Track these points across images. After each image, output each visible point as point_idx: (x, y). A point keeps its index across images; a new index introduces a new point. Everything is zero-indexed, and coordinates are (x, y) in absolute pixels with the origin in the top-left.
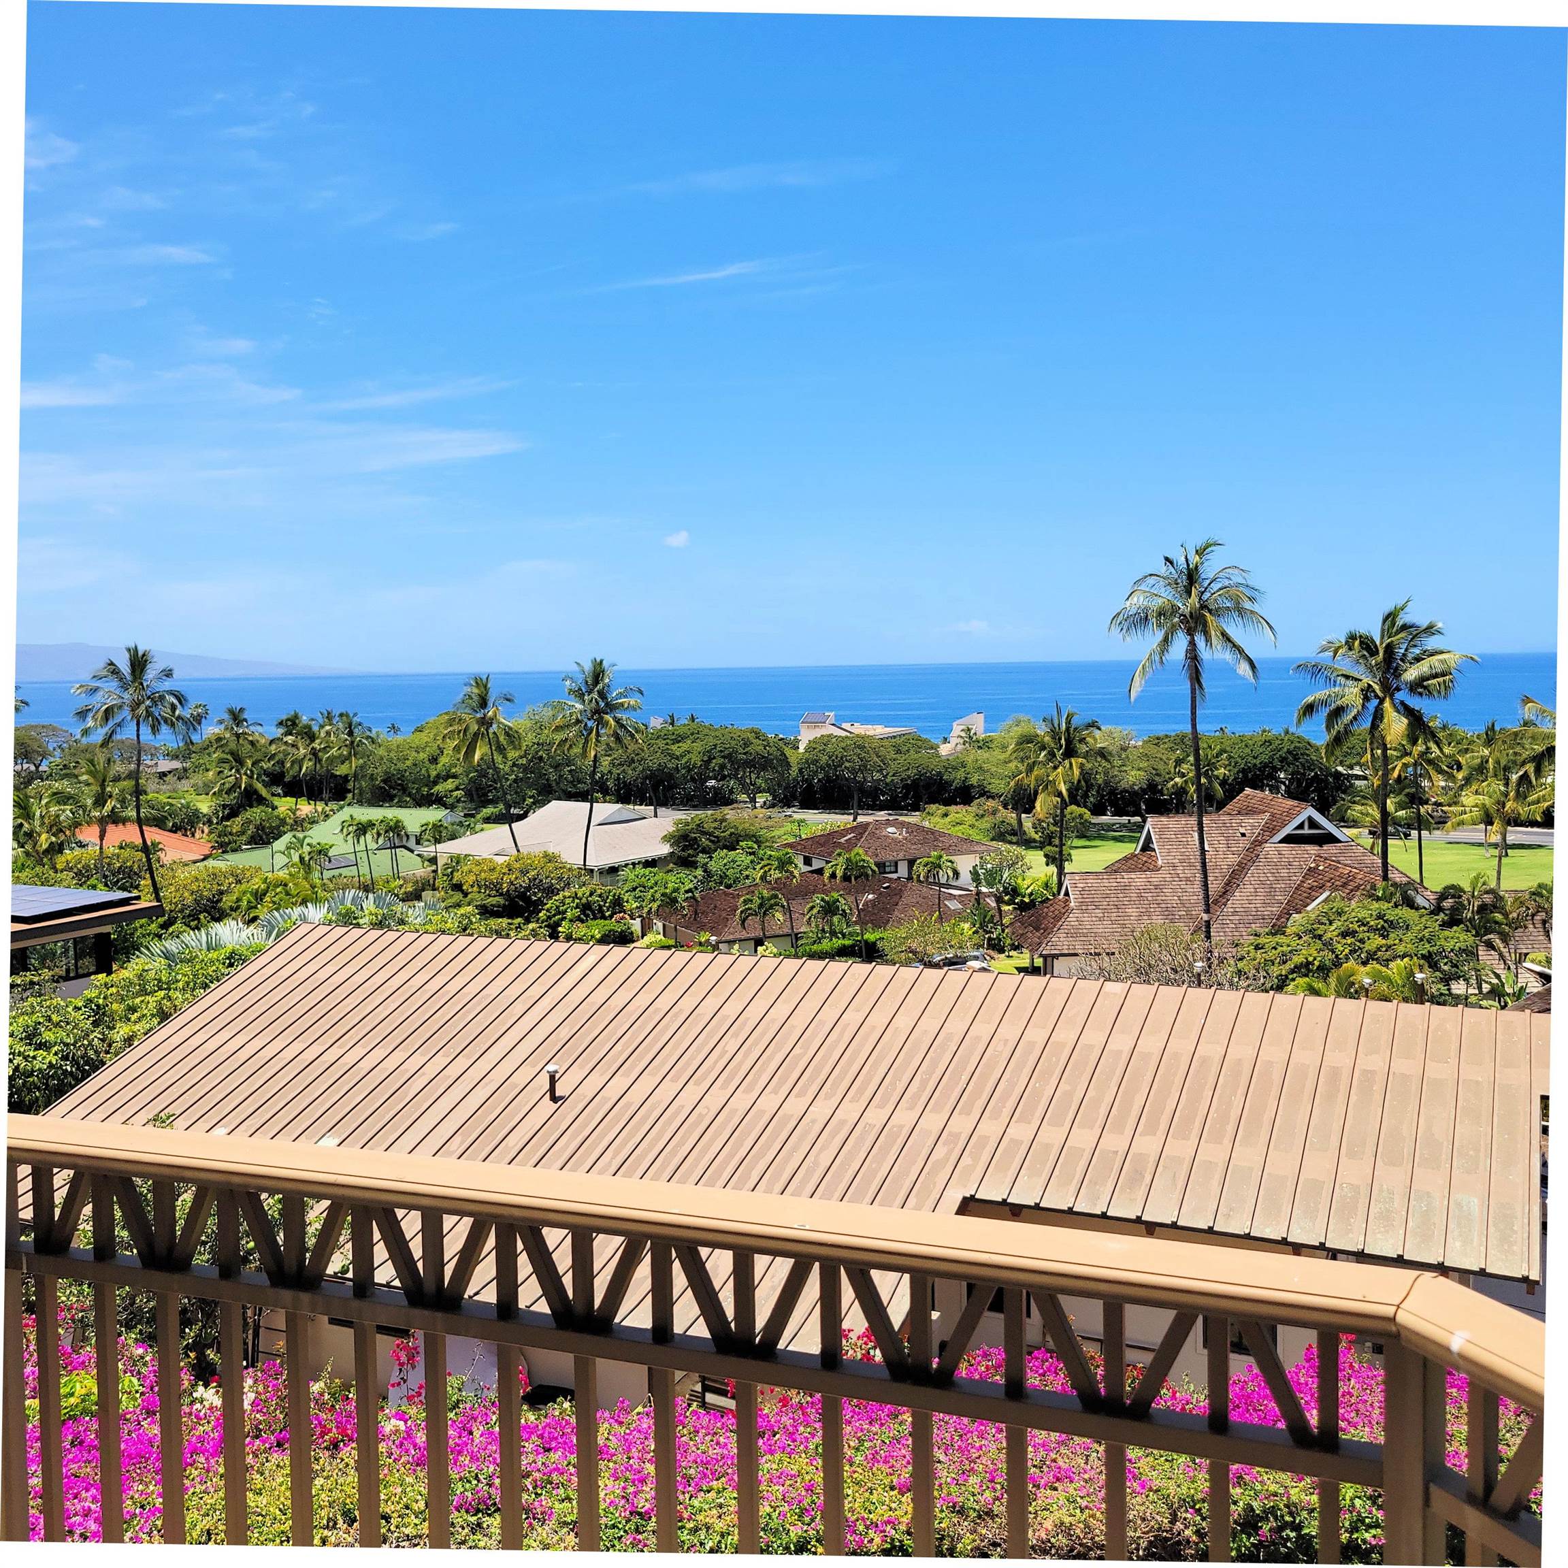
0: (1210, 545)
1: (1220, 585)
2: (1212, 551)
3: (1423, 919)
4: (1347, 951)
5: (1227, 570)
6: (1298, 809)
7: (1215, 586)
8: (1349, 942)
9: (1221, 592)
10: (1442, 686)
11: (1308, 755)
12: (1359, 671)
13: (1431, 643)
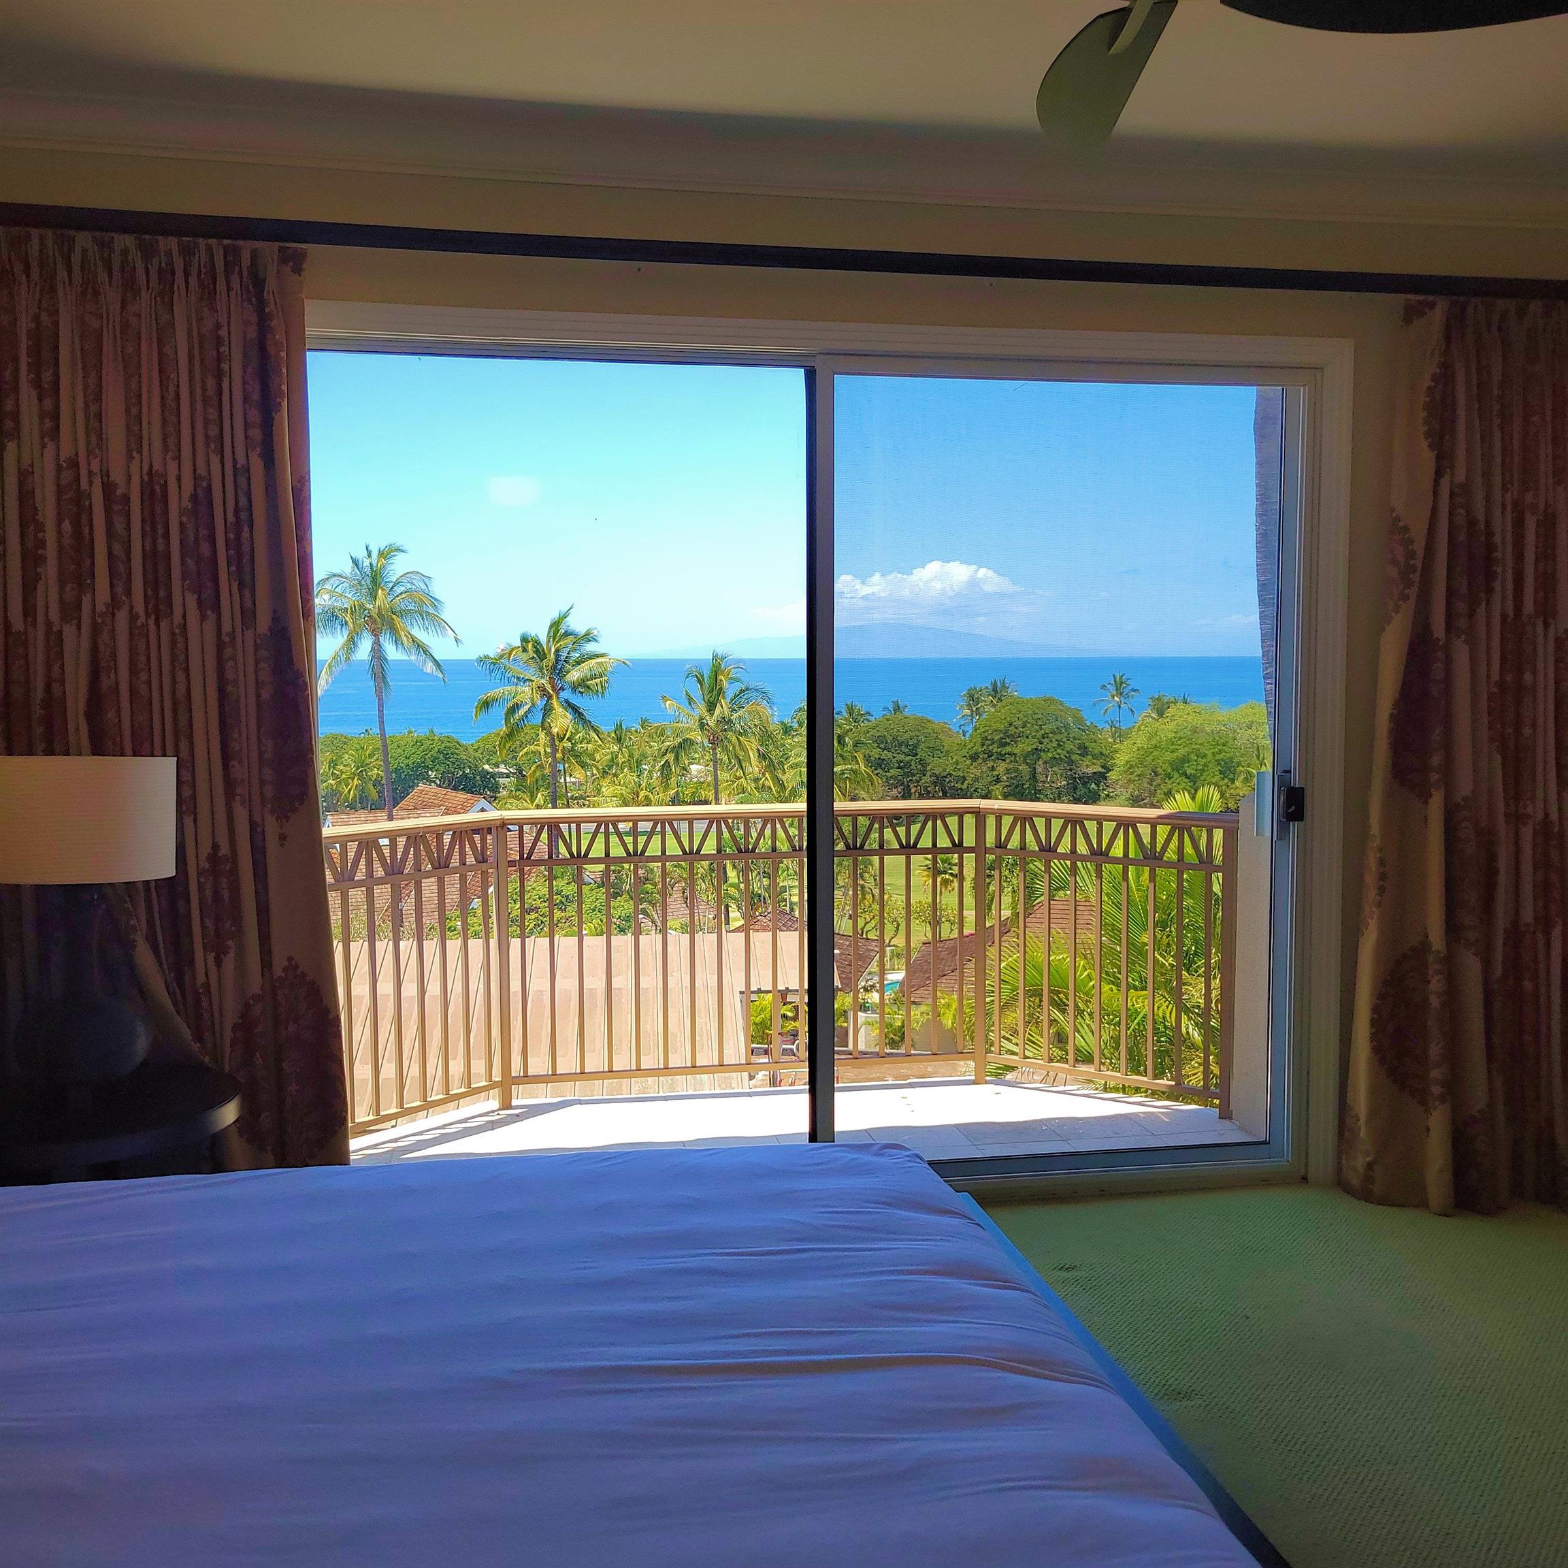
0: (392, 551)
1: (403, 589)
2: (394, 556)
3: (594, 892)
4: (532, 925)
5: (407, 576)
6: (472, 802)
7: (399, 589)
8: (533, 917)
9: (404, 596)
10: (600, 687)
11: (457, 754)
12: (531, 673)
13: (590, 647)
